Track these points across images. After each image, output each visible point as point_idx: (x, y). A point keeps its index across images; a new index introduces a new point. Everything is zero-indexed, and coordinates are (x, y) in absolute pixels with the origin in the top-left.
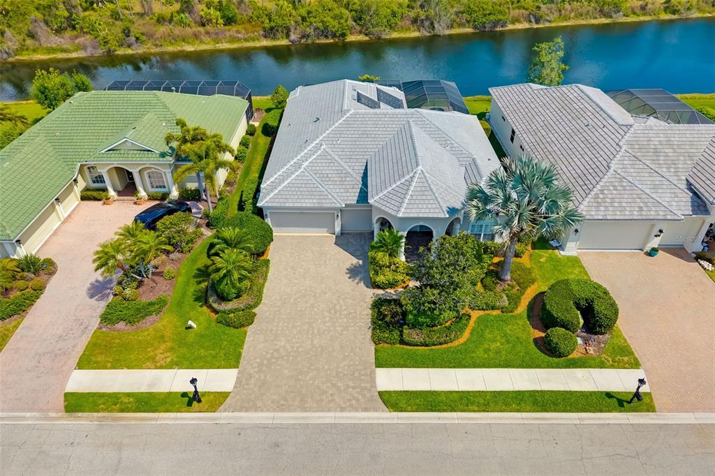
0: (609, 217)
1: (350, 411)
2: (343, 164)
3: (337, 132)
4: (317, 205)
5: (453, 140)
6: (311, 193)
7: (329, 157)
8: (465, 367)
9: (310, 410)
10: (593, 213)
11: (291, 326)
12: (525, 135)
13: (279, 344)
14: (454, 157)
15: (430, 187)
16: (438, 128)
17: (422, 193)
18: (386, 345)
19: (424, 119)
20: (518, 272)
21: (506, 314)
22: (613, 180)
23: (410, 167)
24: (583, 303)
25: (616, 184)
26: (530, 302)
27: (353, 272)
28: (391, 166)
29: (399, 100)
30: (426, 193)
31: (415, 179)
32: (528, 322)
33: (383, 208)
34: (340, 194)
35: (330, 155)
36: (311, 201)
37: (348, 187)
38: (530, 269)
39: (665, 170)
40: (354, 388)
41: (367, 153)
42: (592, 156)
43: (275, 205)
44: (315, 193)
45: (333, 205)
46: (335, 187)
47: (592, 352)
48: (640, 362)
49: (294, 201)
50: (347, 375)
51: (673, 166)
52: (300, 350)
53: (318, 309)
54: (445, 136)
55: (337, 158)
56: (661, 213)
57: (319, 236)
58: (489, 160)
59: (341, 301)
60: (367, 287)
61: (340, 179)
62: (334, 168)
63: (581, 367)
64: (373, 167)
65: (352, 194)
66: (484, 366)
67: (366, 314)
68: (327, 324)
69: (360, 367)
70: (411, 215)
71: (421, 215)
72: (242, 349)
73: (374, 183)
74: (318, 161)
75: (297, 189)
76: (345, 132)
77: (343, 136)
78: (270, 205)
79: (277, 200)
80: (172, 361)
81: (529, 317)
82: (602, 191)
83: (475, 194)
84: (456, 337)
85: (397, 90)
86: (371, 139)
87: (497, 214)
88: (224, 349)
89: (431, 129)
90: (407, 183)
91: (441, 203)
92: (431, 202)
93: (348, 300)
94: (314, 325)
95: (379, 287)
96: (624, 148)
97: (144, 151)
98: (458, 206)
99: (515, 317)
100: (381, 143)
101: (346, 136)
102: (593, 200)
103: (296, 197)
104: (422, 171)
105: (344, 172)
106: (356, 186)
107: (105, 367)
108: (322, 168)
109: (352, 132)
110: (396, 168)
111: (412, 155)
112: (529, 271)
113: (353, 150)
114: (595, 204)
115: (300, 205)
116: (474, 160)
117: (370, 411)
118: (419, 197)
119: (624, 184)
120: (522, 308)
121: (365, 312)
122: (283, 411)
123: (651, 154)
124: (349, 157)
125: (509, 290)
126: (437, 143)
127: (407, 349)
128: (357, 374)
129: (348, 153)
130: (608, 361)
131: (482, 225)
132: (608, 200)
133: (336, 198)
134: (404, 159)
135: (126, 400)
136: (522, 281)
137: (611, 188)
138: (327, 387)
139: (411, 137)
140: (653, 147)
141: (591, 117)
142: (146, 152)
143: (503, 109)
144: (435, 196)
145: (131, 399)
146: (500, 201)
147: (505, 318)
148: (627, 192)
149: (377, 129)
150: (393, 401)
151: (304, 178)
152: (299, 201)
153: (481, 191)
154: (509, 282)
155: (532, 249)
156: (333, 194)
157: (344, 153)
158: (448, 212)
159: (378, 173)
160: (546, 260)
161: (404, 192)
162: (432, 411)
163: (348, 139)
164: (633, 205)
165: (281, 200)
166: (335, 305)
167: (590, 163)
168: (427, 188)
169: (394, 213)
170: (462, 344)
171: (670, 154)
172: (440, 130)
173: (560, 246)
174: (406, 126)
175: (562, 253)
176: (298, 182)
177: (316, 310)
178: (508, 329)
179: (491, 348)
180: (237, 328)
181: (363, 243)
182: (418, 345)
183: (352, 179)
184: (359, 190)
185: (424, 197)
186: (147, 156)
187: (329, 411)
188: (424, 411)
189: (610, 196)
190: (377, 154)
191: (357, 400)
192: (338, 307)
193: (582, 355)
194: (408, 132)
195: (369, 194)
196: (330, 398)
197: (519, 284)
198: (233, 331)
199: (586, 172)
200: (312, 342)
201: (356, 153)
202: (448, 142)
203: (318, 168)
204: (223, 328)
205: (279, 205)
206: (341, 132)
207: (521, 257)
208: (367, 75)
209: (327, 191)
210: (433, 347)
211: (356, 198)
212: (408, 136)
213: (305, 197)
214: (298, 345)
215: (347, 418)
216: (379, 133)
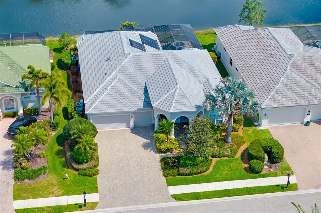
0: (280, 106)
1: (159, 203)
2: (131, 86)
3: (125, 67)
4: (120, 111)
5: (195, 68)
6: (115, 104)
7: (122, 83)
8: (211, 182)
9: (140, 204)
10: (272, 104)
11: (119, 174)
12: (237, 62)
13: (116, 181)
14: (196, 78)
15: (185, 96)
16: (184, 61)
17: (181, 99)
18: (171, 177)
19: (176, 56)
20: (236, 139)
21: (230, 159)
22: (282, 86)
23: (173, 86)
24: (267, 149)
25: (284, 88)
26: (242, 152)
27: (146, 146)
28: (161, 86)
29: (154, 41)
30: (184, 99)
31: (177, 92)
32: (241, 161)
33: (161, 108)
34: (132, 104)
35: (123, 81)
36: (116, 108)
37: (136, 99)
38: (242, 137)
39: (310, 78)
40: (159, 195)
41: (145, 79)
42: (273, 73)
43: (96, 112)
44: (118, 104)
45: (130, 110)
46: (129, 99)
47: (272, 170)
48: (294, 172)
49: (107, 109)
50: (154, 190)
51: (315, 76)
52: (127, 183)
53: (131, 165)
54: (189, 66)
55: (127, 82)
56: (307, 102)
57: (121, 130)
58: (216, 78)
59: (143, 161)
60: (156, 153)
61: (131, 95)
62: (127, 89)
63: (266, 177)
64: (150, 87)
65: (140, 103)
66: (220, 181)
67: (158, 166)
68: (138, 171)
69: (160, 187)
70: (177, 111)
71: (182, 111)
72: (97, 185)
73: (153, 96)
74: (116, 85)
75: (107, 102)
76: (129, 67)
77: (128, 69)
78: (93, 112)
79: (96, 110)
80: (63, 193)
81: (242, 159)
82: (276, 92)
83: (209, 97)
84: (206, 170)
85: (152, 33)
86: (146, 70)
87: (221, 107)
88: (88, 186)
89: (181, 62)
90: (173, 94)
91: (192, 104)
92: (187, 103)
93: (146, 160)
94: (131, 172)
95: (162, 152)
96: (289, 68)
97: (5, 86)
98: (201, 104)
99: (235, 160)
100: (152, 72)
101: (130, 69)
102: (272, 97)
103: (107, 107)
104: (180, 87)
105: (133, 90)
106: (141, 98)
107: (29, 198)
108: (119, 89)
109: (134, 67)
110: (164, 86)
111: (173, 79)
112: (242, 138)
113: (136, 77)
114: (273, 100)
115: (110, 111)
116: (207, 79)
117: (168, 202)
118: (180, 101)
119: (288, 88)
120: (238, 155)
121: (157, 165)
122: (127, 206)
123: (303, 70)
124: (134, 81)
125: (232, 147)
126: (185, 70)
127: (181, 178)
128: (159, 190)
129: (133, 80)
130: (279, 173)
131: (215, 116)
132: (280, 97)
133: (131, 105)
134: (168, 81)
135: (48, 209)
136: (237, 142)
137: (281, 90)
138: (145, 196)
139: (170, 68)
140: (304, 66)
141: (274, 49)
142: (6, 87)
143: (223, 44)
144: (188, 100)
145: (50, 209)
146: (221, 99)
147: (230, 160)
148: (289, 92)
149: (148, 64)
150: (178, 198)
151: (110, 96)
152: (109, 109)
153: (212, 96)
154: (231, 143)
155: (244, 127)
156: (129, 104)
157: (131, 80)
158: (196, 108)
159: (154, 90)
160: (252, 133)
161: (172, 99)
162: (198, 199)
163: (132, 71)
164: (293, 98)
165: (99, 110)
166: (140, 163)
167: (272, 77)
168: (183, 96)
169: (167, 110)
170: (209, 173)
171: (313, 70)
172: (186, 62)
173: (259, 124)
174: (166, 62)
175: (260, 128)
176: (107, 98)
177: (130, 166)
178: (231, 165)
179: (223, 173)
180: (91, 176)
181: (148, 131)
182: (187, 175)
183: (138, 94)
184: (143, 101)
185: (183, 101)
186: (7, 89)
187: (149, 204)
188: (194, 200)
189: (281, 95)
190: (151, 79)
191: (161, 199)
192: (142, 164)
193: (267, 172)
194: (168, 65)
195: (152, 102)
196: (148, 200)
197: (236, 144)
198: (90, 178)
199: (269, 82)
200: (132, 179)
201: (138, 79)
202: (192, 70)
203: (117, 90)
204: (83, 177)
205: (98, 112)
206: (127, 67)
207: (237, 132)
208: (127, 22)
209: (125, 102)
210: (195, 176)
211: (142, 105)
212: (168, 67)
213: (113, 106)
214: (126, 181)
215: (158, 206)
216: (150, 66)
